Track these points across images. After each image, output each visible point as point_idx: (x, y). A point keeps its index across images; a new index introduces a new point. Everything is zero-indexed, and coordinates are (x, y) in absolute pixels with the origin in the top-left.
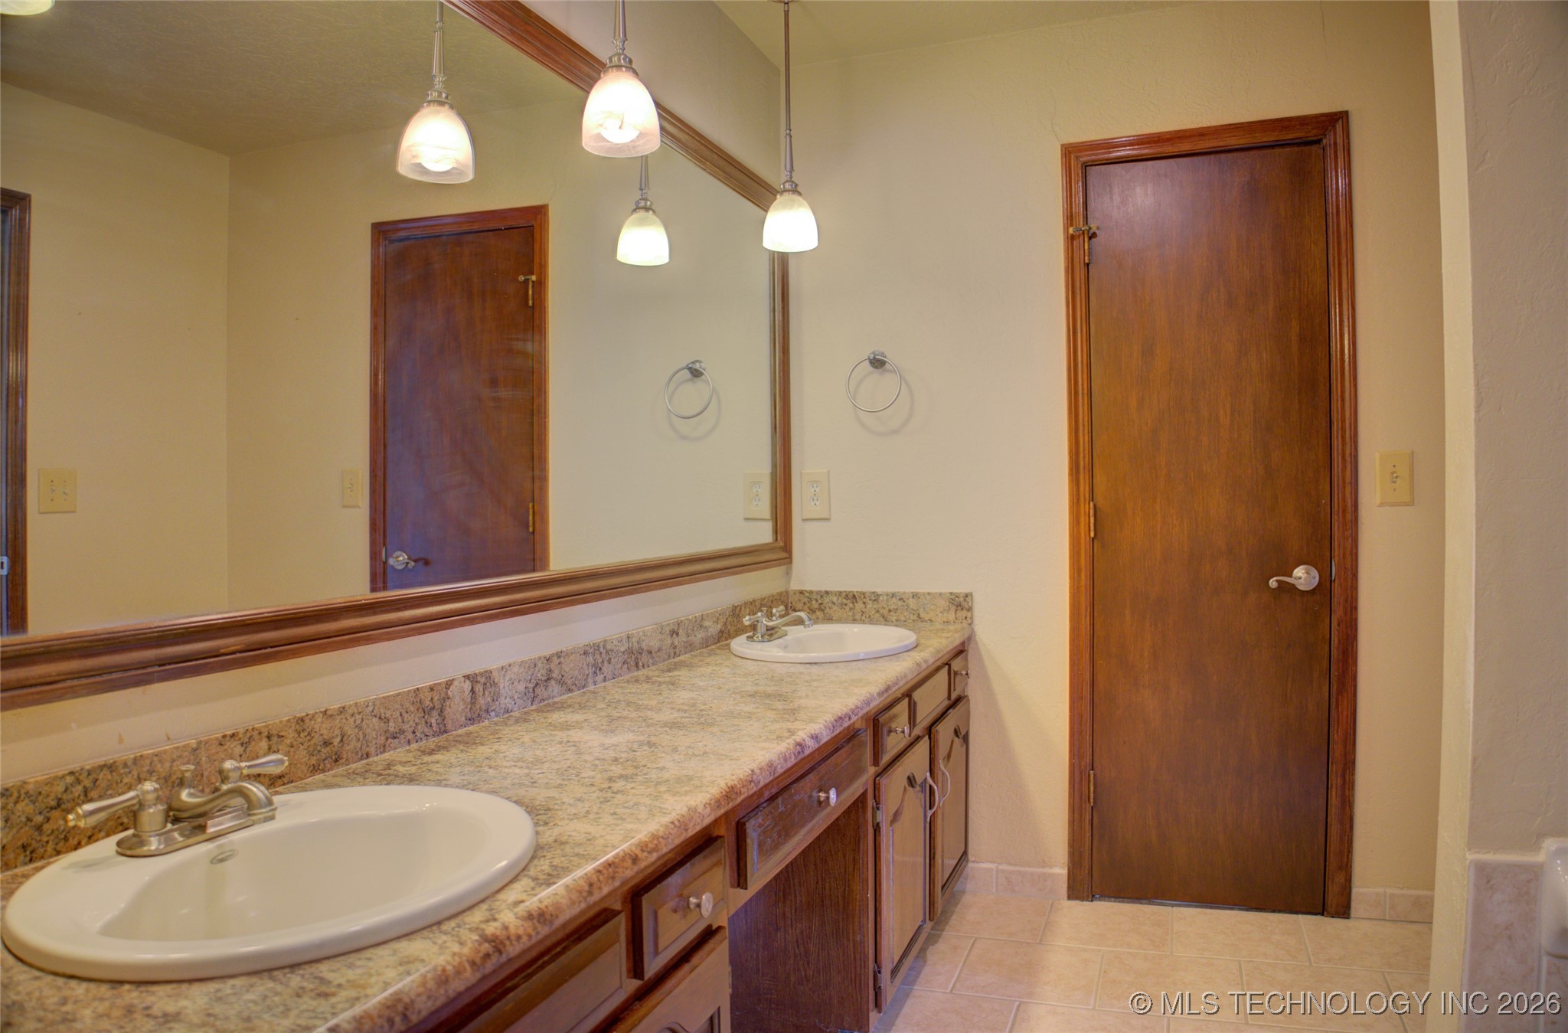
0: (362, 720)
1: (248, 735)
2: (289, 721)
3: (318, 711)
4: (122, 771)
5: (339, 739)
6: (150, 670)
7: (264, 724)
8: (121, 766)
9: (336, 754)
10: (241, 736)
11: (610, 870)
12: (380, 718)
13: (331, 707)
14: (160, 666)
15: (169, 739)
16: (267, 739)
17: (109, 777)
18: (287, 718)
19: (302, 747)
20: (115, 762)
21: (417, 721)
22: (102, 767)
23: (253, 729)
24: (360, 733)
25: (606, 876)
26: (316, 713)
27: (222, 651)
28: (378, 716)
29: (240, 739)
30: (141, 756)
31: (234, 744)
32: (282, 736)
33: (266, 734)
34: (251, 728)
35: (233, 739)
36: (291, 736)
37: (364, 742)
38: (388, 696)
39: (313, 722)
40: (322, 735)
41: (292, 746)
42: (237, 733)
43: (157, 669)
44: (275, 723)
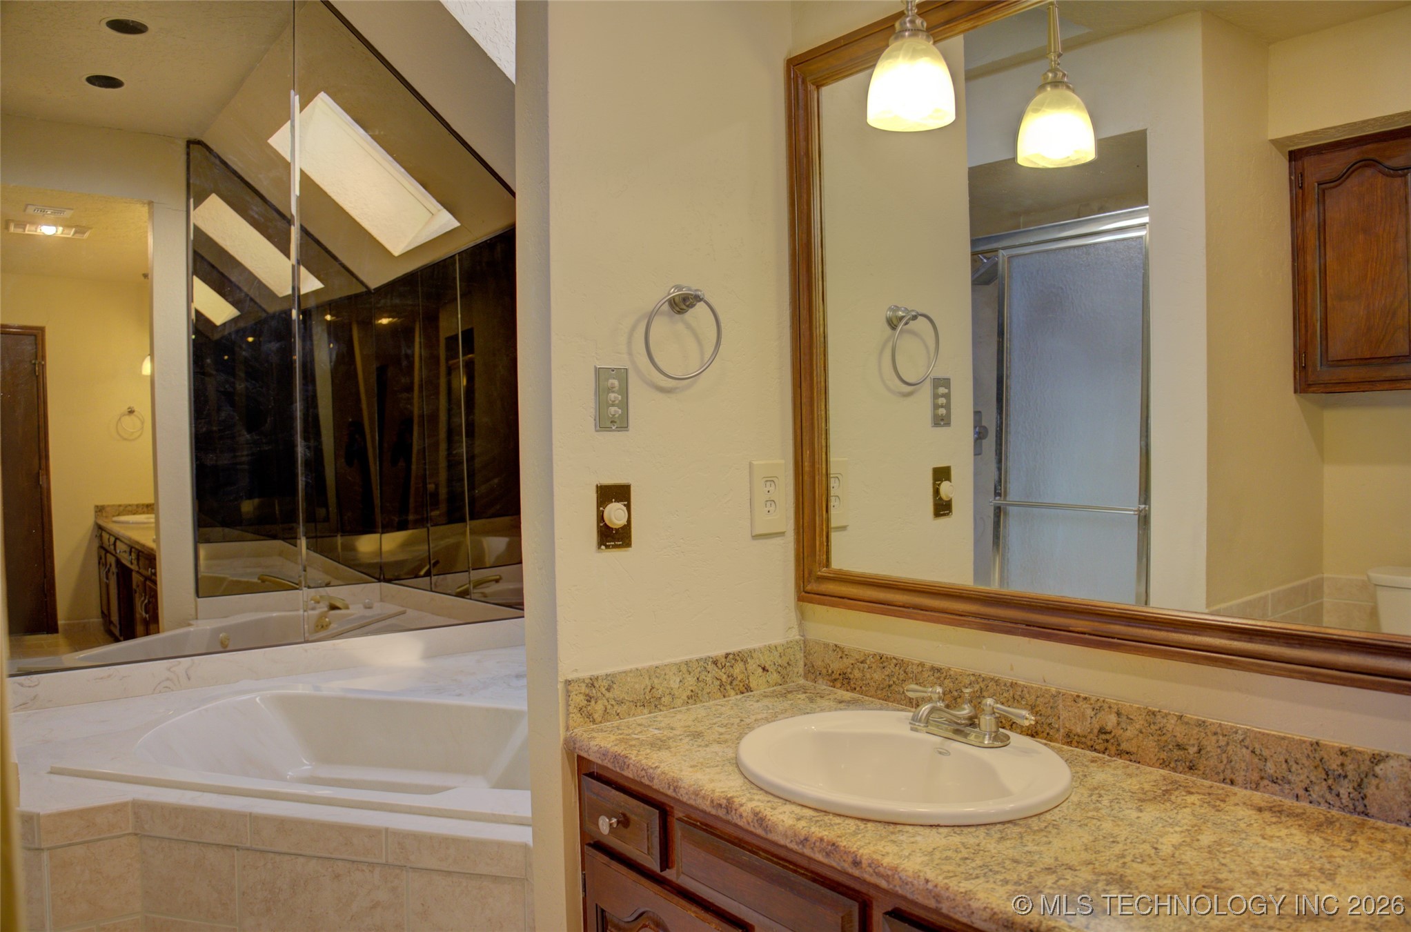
0: (1228, 744)
1: (1099, 704)
2: (1139, 708)
3: (1172, 713)
4: (1003, 688)
5: (1195, 749)
6: (1019, 626)
7: (1115, 701)
8: (1003, 684)
9: (1191, 762)
10: (1092, 702)
11: (830, 847)
12: (1253, 752)
13: (1188, 716)
14: (1027, 625)
15: (1045, 681)
16: (1116, 715)
17: (995, 688)
18: (1137, 706)
19: (1151, 737)
20: (999, 679)
21: (1313, 779)
22: (992, 679)
23: (1104, 701)
24: (1224, 756)
25: (823, 847)
26: (1170, 714)
27: (1071, 629)
28: (1251, 749)
29: (1091, 704)
30: (1016, 683)
31: (1087, 705)
32: (1131, 719)
33: (1116, 710)
34: (1102, 699)
35: (1085, 702)
36: (1141, 722)
37: (1228, 767)
38: (1268, 735)
39: (1165, 721)
40: (1175, 736)
41: (1141, 732)
42: (1089, 698)
43: (1024, 627)
44: (1125, 705)
